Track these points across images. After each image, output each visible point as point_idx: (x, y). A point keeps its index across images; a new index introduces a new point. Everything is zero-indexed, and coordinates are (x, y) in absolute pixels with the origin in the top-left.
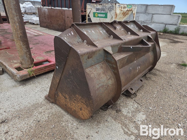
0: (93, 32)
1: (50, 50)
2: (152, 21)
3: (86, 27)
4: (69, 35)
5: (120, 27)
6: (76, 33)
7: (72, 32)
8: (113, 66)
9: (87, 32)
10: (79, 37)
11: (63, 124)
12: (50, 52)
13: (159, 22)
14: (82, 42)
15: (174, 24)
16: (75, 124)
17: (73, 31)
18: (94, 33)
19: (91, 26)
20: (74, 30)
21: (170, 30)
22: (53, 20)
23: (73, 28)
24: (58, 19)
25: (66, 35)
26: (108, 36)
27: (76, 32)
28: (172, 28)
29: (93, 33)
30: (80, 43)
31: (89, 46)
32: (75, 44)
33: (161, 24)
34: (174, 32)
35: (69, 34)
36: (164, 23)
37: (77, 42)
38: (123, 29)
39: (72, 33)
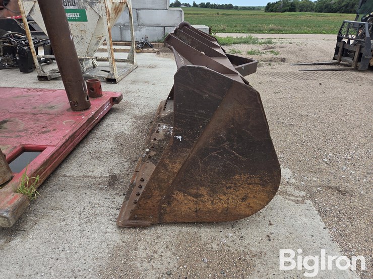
2: (140, 23)
11: (215, 246)
16: (231, 235)
36: (160, 26)
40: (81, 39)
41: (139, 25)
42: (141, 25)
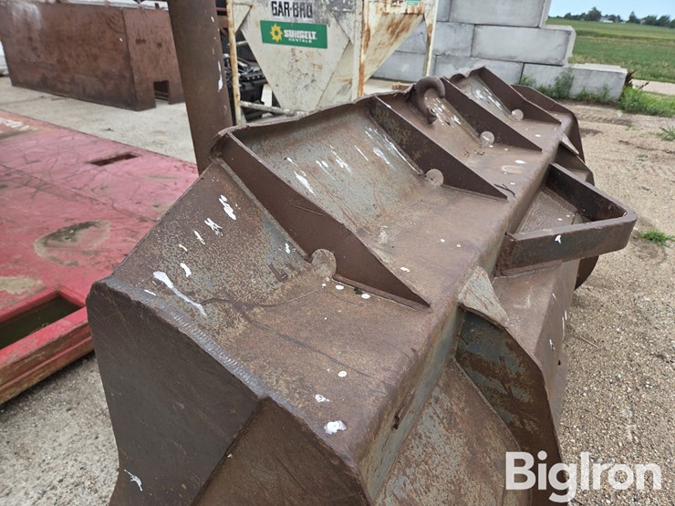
0: (342, 164)
1: (68, 224)
2: (475, 53)
3: (296, 141)
4: (206, 231)
5: (443, 106)
6: (252, 196)
7: (223, 199)
8: (510, 394)
9: (312, 172)
10: (278, 227)
12: (71, 237)
13: (501, 54)
14: (301, 265)
15: (553, 62)
17: (228, 187)
18: (347, 174)
19: (324, 125)
20: (236, 178)
21: (538, 86)
22: (70, 56)
23: (224, 165)
24: (95, 51)
25: (187, 237)
26: (414, 174)
27: (247, 191)
28: (545, 78)
29: (343, 171)
30: (291, 274)
31: (366, 296)
32: (261, 302)
33: (507, 64)
34: (555, 91)
35: (210, 223)
36: (516, 60)
37: (272, 278)
38: (456, 119)
39: (229, 211)
40: (313, 81)
41: (471, 56)
42: (477, 56)
